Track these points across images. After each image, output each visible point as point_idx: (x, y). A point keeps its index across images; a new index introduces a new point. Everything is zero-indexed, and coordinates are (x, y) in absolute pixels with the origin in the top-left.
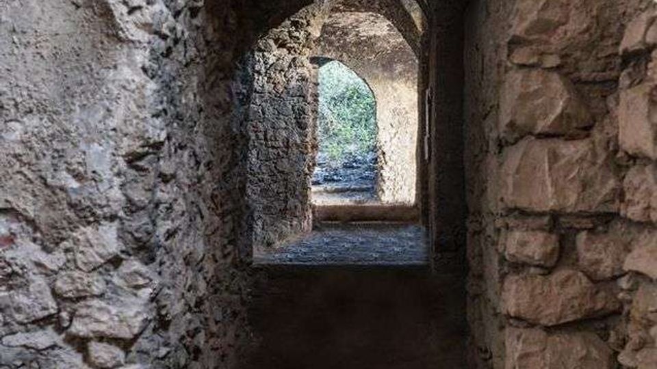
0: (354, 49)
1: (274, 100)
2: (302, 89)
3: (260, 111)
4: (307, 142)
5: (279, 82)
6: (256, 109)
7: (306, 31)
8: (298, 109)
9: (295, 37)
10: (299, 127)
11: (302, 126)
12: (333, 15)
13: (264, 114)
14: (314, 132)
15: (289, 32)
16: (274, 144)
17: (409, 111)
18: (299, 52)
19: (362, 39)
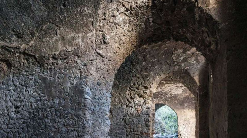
0: (169, 99)
1: (137, 116)
2: (148, 112)
3: (132, 121)
4: (150, 132)
5: (139, 110)
6: (130, 120)
7: (150, 90)
8: (146, 120)
9: (145, 93)
10: (147, 126)
11: (148, 126)
12: (162, 88)
13: (133, 122)
14: (152, 128)
15: (143, 91)
16: (137, 133)
17: (190, 119)
18: (147, 98)
19: (172, 95)
